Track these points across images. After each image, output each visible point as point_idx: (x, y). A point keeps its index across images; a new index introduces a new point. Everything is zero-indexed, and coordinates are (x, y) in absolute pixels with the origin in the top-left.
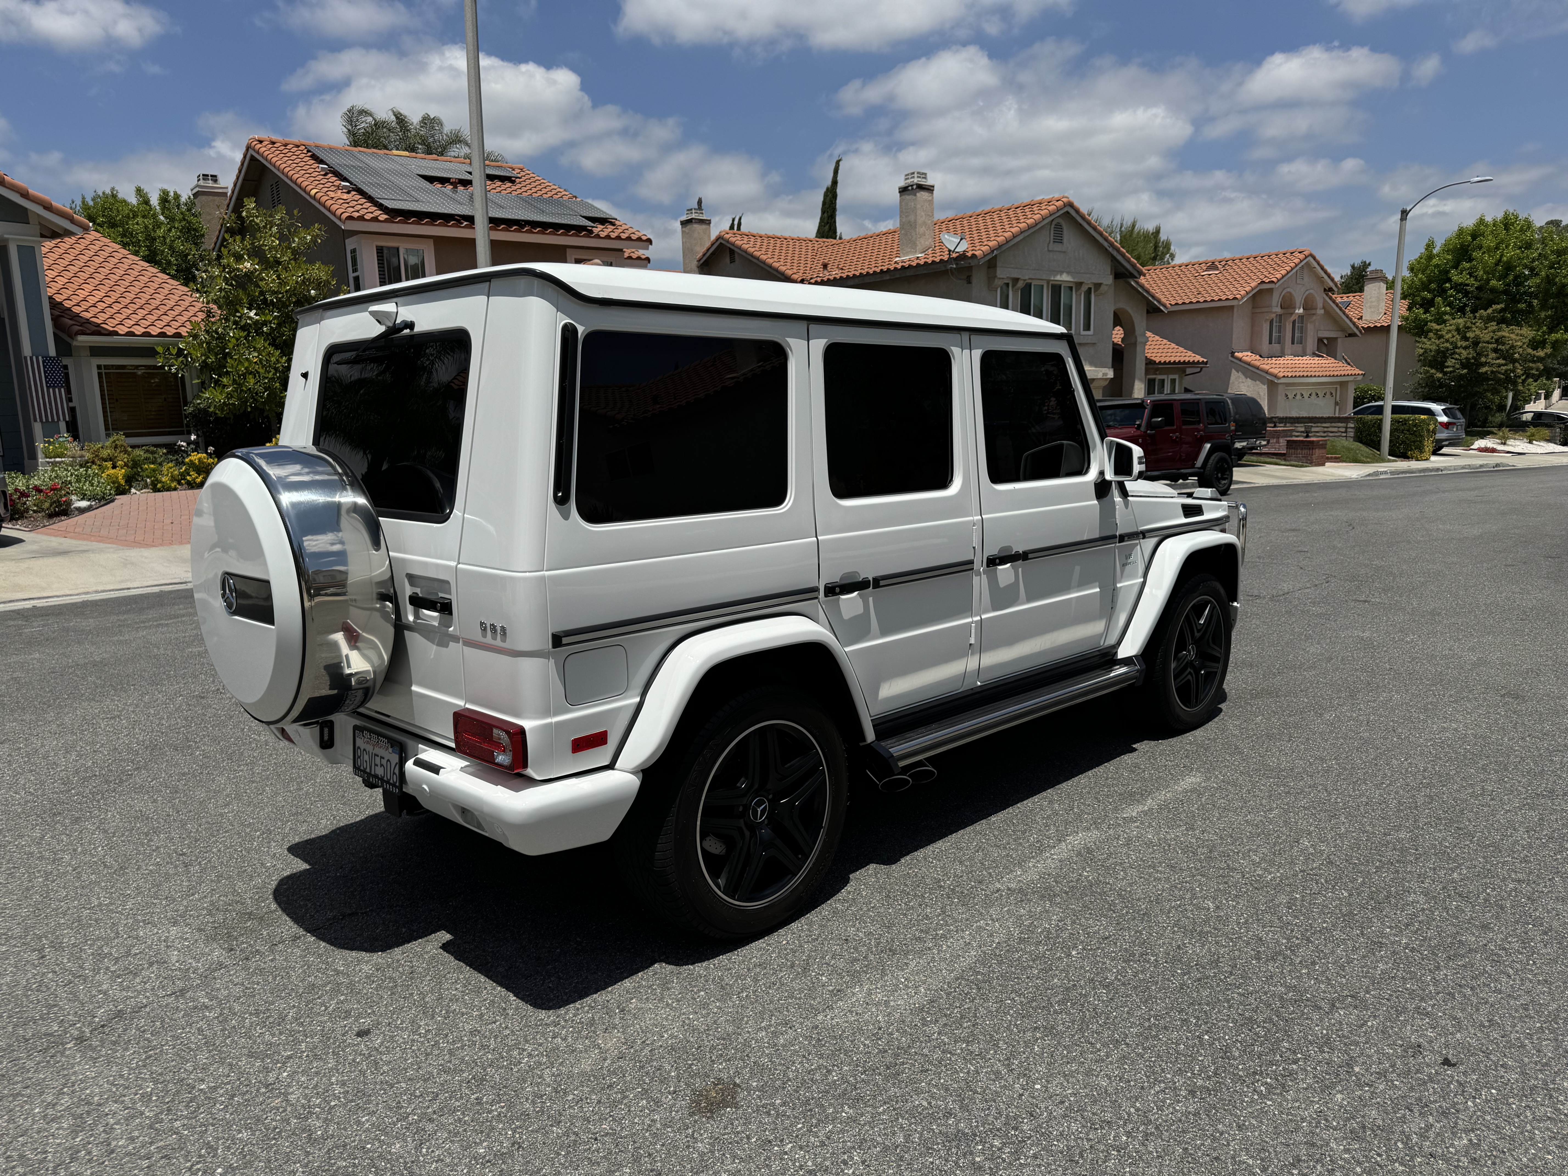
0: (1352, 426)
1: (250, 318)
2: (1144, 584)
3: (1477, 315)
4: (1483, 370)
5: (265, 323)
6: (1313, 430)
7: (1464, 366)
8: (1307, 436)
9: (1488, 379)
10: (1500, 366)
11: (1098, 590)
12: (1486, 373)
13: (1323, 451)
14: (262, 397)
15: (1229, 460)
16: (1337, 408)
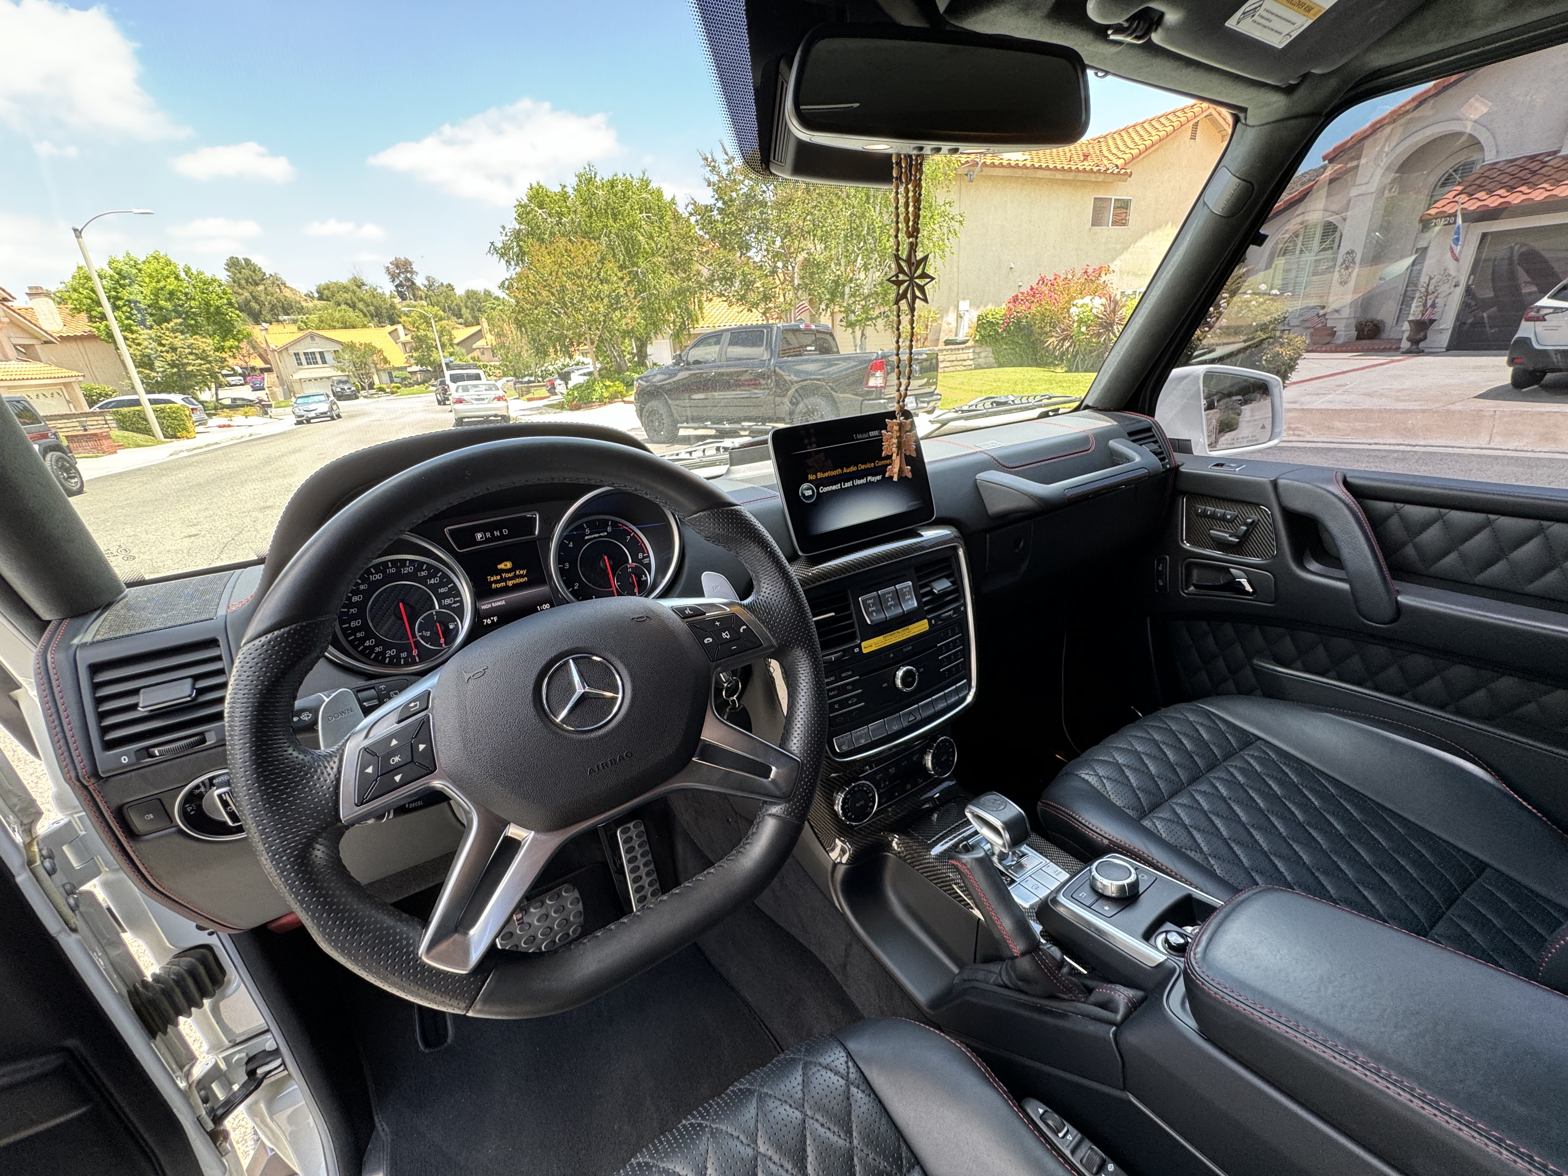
0: (111, 418)
3: (163, 326)
4: (189, 368)
6: (88, 423)
7: (172, 367)
8: (86, 430)
9: (195, 376)
10: (200, 365)
12: (192, 371)
13: (110, 441)
15: (64, 455)
16: (71, 405)
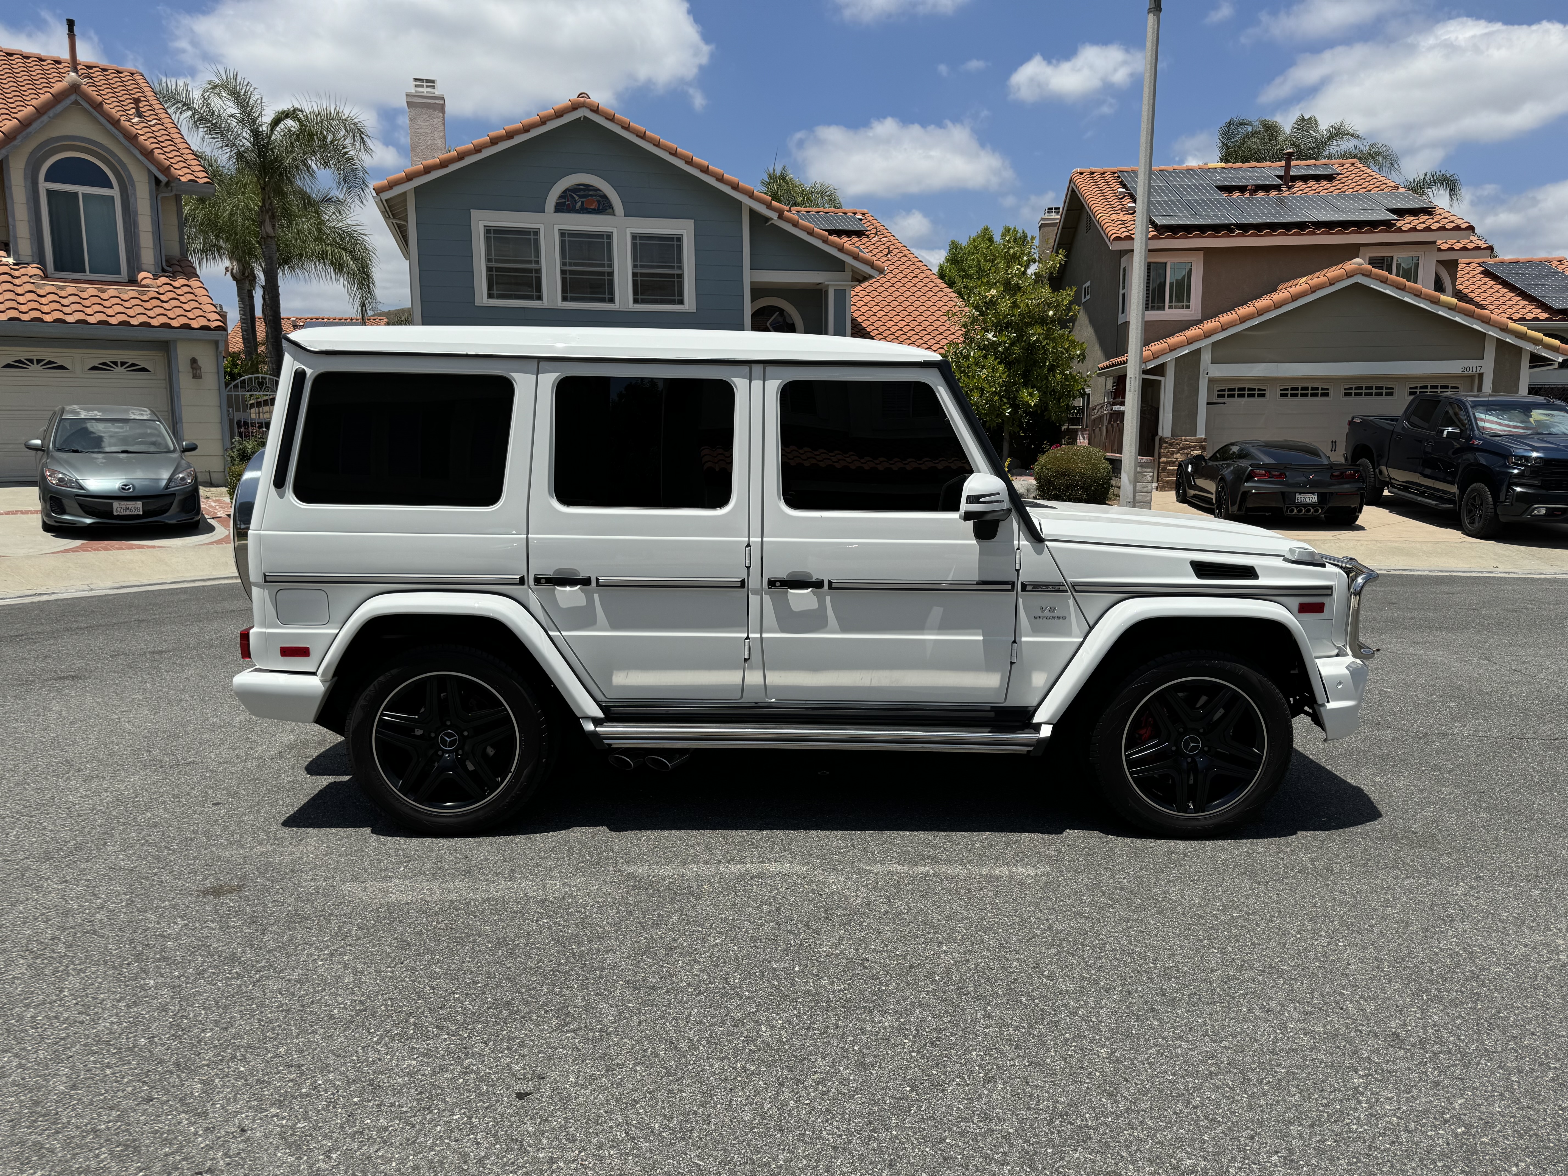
1: (988, 339)
2: (1082, 644)
5: (1000, 344)
11: (981, 638)
14: (984, 409)
